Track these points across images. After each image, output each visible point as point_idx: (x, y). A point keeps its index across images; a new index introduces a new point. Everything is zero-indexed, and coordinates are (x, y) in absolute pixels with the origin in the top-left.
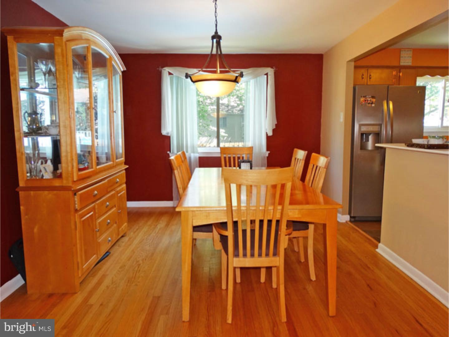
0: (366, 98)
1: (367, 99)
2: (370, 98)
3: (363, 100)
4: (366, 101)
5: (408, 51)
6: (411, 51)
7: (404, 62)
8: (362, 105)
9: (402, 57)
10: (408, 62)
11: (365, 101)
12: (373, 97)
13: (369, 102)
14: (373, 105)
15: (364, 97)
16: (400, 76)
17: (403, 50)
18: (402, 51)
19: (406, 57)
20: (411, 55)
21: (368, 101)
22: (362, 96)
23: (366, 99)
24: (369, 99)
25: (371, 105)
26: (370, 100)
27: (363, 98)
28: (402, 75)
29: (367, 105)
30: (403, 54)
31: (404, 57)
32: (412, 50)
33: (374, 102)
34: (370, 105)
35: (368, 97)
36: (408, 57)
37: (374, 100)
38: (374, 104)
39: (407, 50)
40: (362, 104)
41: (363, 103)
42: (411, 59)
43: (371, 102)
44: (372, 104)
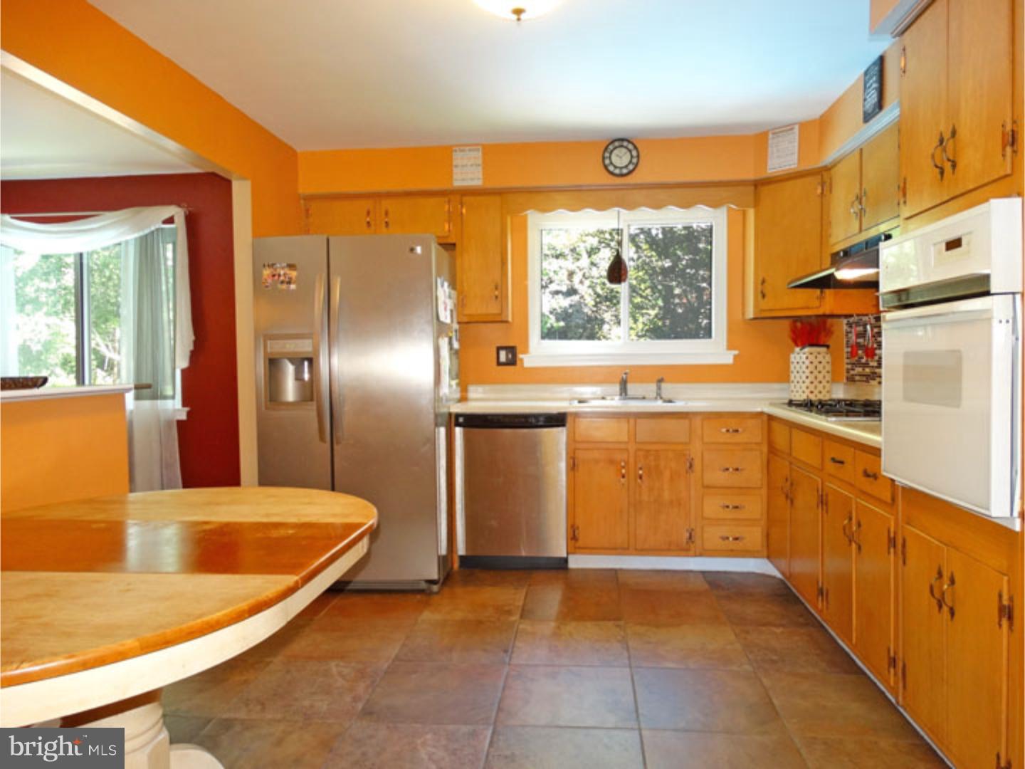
0: (275, 270)
1: (278, 270)
2: (283, 268)
3: (268, 275)
4: (276, 278)
5: (470, 150)
6: (478, 150)
7: (463, 180)
8: (267, 287)
9: (456, 166)
10: (472, 179)
11: (274, 276)
12: (291, 266)
13: (282, 278)
14: (293, 287)
15: (272, 266)
16: (462, 213)
17: (457, 148)
18: (456, 151)
19: (466, 166)
20: (480, 161)
21: (279, 275)
22: (266, 264)
23: (275, 273)
24: (282, 272)
25: (289, 287)
26: (285, 274)
27: (267, 268)
28: (466, 211)
29: (280, 286)
30: (458, 158)
31: (463, 166)
32: (480, 148)
33: (294, 278)
34: (284, 286)
35: (278, 265)
36: (472, 165)
37: (294, 274)
38: (294, 283)
39: (467, 148)
40: (267, 284)
41: (270, 281)
42: (480, 169)
43: (287, 280)
44: (289, 283)
